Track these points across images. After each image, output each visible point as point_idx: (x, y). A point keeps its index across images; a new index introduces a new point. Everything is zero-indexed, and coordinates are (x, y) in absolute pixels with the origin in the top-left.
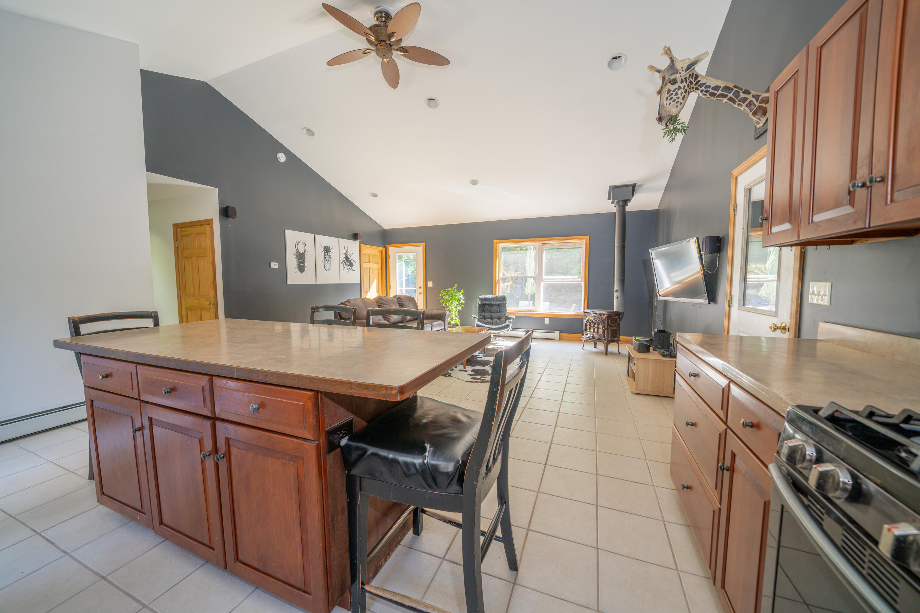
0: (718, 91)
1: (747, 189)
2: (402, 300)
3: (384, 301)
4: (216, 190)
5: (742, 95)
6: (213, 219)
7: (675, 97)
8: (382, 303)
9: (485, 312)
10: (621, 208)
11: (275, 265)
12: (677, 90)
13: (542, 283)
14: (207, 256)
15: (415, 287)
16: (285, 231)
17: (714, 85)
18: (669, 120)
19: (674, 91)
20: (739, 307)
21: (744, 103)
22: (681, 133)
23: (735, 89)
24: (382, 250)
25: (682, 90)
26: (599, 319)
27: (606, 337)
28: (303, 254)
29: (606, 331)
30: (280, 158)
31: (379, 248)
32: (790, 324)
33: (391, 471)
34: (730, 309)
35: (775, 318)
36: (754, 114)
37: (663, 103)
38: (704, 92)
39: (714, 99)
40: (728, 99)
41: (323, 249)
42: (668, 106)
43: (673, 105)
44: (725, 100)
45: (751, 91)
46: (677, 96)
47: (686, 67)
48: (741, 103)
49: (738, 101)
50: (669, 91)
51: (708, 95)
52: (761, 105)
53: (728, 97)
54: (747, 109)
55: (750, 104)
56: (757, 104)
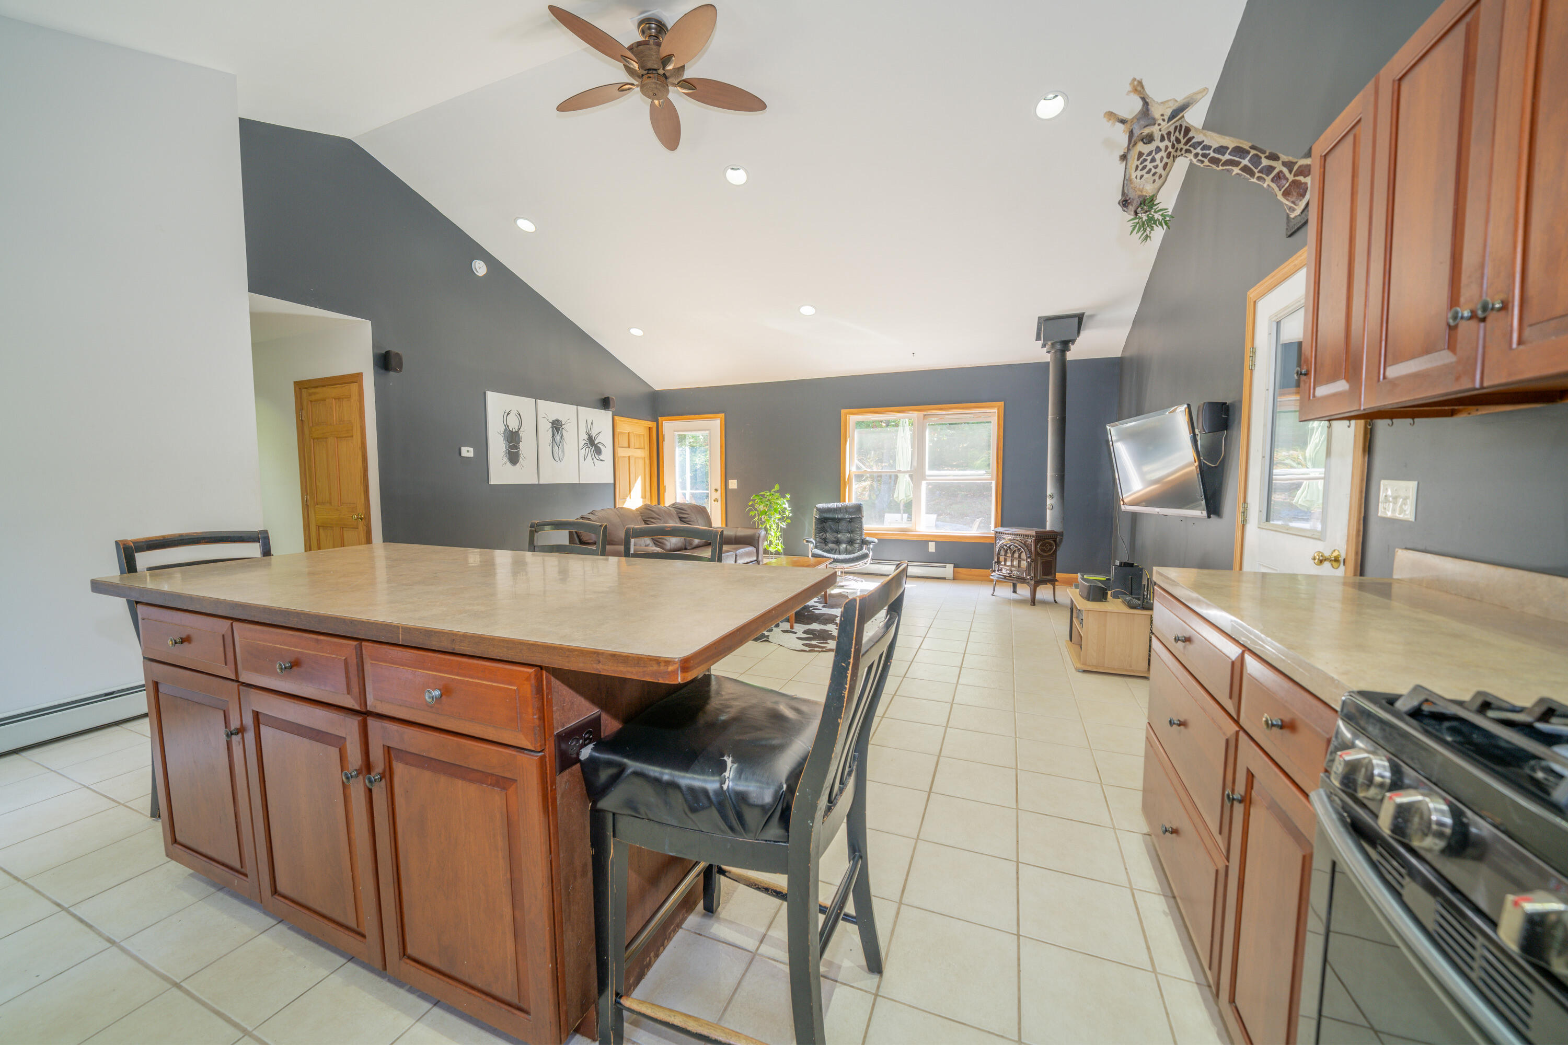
1: (1273, 322)
2: (685, 511)
3: (654, 514)
4: (368, 325)
6: (362, 373)
7: (1150, 166)
8: (651, 516)
9: (826, 532)
10: (1058, 355)
11: (468, 451)
12: (1154, 153)
13: (924, 483)
14: (352, 437)
15: (708, 490)
16: (485, 393)
17: (1218, 146)
18: (1141, 204)
19: (1149, 154)
20: (1259, 524)
21: (1268, 176)
22: (1160, 227)
23: (1253, 152)
24: (650, 426)
25: (1163, 154)
26: (1021, 544)
27: (1032, 575)
28: (517, 433)
29: (1033, 564)
30: (478, 269)
31: (646, 422)
32: (1347, 554)
33: (666, 803)
34: (1243, 526)
35: (1318, 542)
36: (1286, 194)
37: (1130, 176)
38: (1200, 157)
39: (1218, 169)
40: (1241, 169)
41: (550, 425)
42: (1138, 180)
43: (1147, 178)
44: (1236, 170)
45: (1281, 155)
46: (1155, 164)
47: (1169, 114)
48: (1264, 176)
49: (1258, 172)
50: (1140, 154)
51: (1206, 162)
52: (1297, 178)
53: (1241, 165)
54: (1273, 185)
55: (1279, 177)
56: (1291, 178)
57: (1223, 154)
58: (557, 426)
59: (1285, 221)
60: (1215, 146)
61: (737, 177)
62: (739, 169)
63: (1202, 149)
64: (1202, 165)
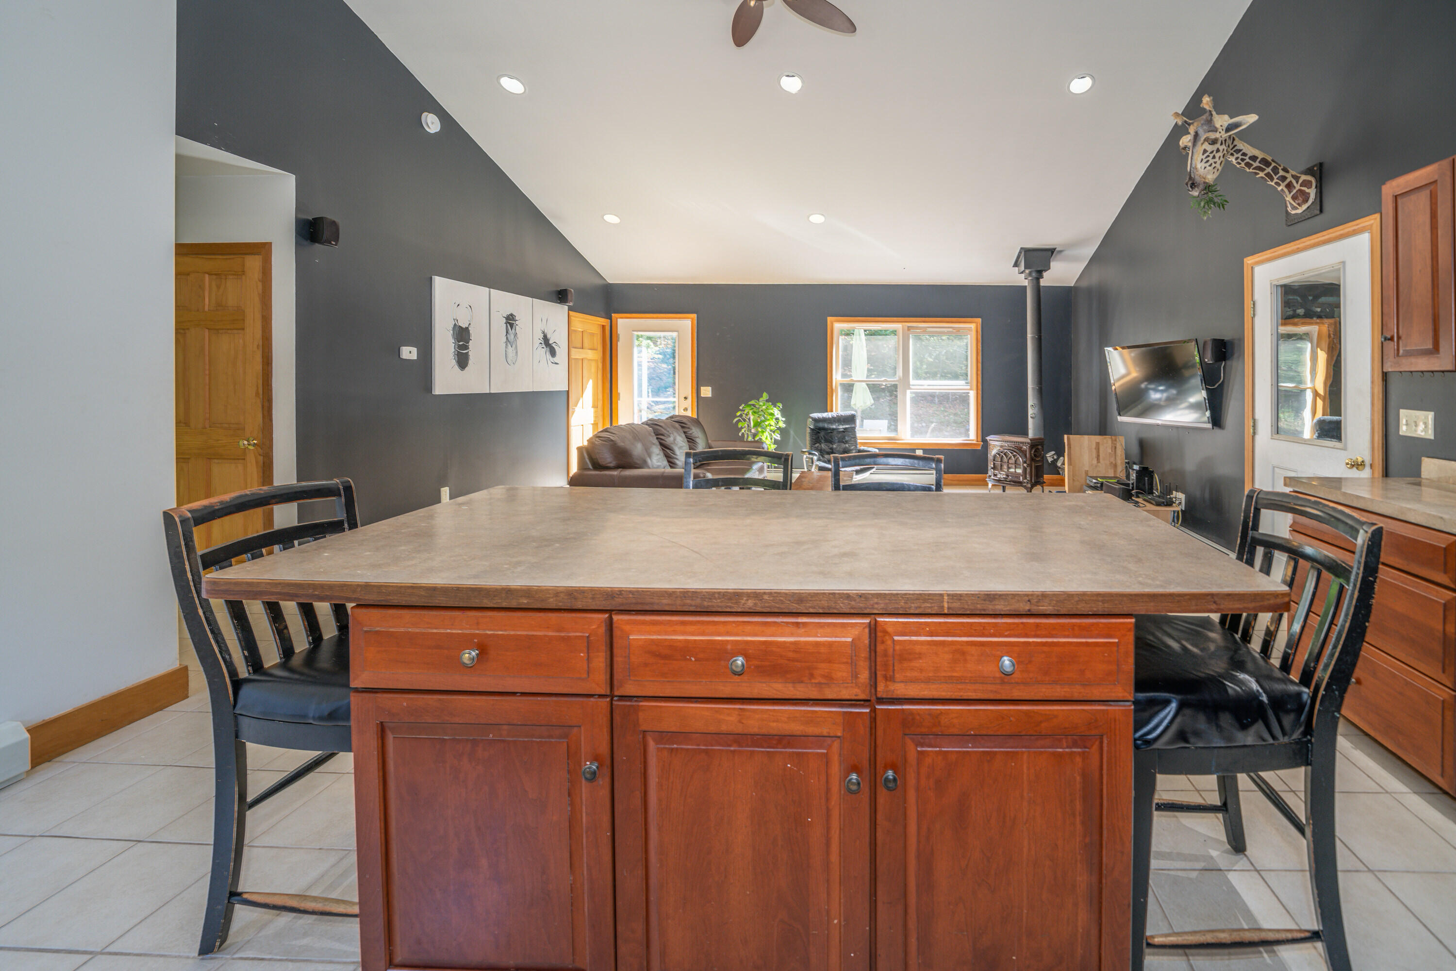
0: (1255, 162)
1: (1274, 285)
2: (685, 424)
3: (662, 429)
4: (292, 178)
5: (1281, 173)
6: (270, 244)
7: (1211, 161)
8: (661, 432)
9: (820, 443)
10: (1035, 281)
11: (409, 353)
12: (1215, 152)
13: (908, 392)
14: (243, 329)
15: (675, 397)
16: (431, 278)
17: (1252, 155)
18: (1206, 188)
19: (1212, 152)
20: (1272, 435)
21: (1283, 182)
22: (1218, 209)
23: (1273, 164)
24: (604, 324)
25: (1220, 154)
26: (1013, 449)
27: (1029, 479)
28: (467, 329)
29: (1028, 470)
30: (430, 125)
31: (599, 319)
32: (1373, 459)
33: (1218, 727)
34: (1253, 437)
35: (1343, 451)
36: (1294, 198)
37: (1196, 165)
38: (1239, 160)
39: (1248, 170)
40: (1265, 175)
41: (504, 320)
42: (1203, 170)
43: (1209, 170)
44: (1261, 174)
45: (1291, 171)
46: (1214, 160)
47: (1226, 126)
48: (1280, 182)
49: (1277, 179)
50: (1205, 151)
51: (1243, 165)
52: (1303, 188)
53: (1266, 172)
54: (1286, 190)
55: (1289, 186)
56: (1298, 187)
57: (1255, 161)
58: (510, 320)
59: (1284, 214)
60: (1250, 154)
61: (792, 85)
62: (793, 76)
63: (1242, 155)
64: (1238, 166)
